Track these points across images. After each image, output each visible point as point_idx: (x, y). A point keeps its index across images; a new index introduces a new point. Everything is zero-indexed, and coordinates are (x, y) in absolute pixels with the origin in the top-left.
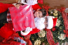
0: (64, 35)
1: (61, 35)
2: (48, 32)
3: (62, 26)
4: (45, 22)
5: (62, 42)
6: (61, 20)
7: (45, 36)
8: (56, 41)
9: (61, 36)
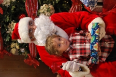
3: (4, 22)
4: (35, 29)
6: (5, 33)
7: (42, 7)
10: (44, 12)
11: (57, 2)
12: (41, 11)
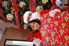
0: (20, 6)
1: (22, 6)
7: (37, 7)
10: (38, 10)
11: (45, 5)
12: (37, 9)
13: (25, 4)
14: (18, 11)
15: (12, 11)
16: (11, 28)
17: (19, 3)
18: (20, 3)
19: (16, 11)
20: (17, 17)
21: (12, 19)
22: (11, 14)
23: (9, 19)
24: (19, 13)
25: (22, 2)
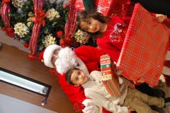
0: (49, 17)
1: (52, 19)
2: (71, 35)
3: (43, 33)
5: (57, 7)
7: (79, 31)
8: (66, 12)
9: (53, 16)
10: (79, 36)
12: (77, 34)
13: (58, 16)
14: (42, 25)
15: (28, 20)
16: (12, 47)
17: (47, 10)
18: (50, 10)
19: (38, 24)
20: (35, 34)
21: (24, 35)
22: (26, 25)
23: (18, 33)
24: (42, 29)
25: (53, 10)
